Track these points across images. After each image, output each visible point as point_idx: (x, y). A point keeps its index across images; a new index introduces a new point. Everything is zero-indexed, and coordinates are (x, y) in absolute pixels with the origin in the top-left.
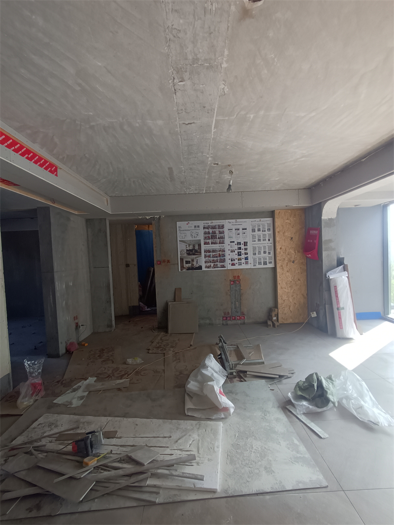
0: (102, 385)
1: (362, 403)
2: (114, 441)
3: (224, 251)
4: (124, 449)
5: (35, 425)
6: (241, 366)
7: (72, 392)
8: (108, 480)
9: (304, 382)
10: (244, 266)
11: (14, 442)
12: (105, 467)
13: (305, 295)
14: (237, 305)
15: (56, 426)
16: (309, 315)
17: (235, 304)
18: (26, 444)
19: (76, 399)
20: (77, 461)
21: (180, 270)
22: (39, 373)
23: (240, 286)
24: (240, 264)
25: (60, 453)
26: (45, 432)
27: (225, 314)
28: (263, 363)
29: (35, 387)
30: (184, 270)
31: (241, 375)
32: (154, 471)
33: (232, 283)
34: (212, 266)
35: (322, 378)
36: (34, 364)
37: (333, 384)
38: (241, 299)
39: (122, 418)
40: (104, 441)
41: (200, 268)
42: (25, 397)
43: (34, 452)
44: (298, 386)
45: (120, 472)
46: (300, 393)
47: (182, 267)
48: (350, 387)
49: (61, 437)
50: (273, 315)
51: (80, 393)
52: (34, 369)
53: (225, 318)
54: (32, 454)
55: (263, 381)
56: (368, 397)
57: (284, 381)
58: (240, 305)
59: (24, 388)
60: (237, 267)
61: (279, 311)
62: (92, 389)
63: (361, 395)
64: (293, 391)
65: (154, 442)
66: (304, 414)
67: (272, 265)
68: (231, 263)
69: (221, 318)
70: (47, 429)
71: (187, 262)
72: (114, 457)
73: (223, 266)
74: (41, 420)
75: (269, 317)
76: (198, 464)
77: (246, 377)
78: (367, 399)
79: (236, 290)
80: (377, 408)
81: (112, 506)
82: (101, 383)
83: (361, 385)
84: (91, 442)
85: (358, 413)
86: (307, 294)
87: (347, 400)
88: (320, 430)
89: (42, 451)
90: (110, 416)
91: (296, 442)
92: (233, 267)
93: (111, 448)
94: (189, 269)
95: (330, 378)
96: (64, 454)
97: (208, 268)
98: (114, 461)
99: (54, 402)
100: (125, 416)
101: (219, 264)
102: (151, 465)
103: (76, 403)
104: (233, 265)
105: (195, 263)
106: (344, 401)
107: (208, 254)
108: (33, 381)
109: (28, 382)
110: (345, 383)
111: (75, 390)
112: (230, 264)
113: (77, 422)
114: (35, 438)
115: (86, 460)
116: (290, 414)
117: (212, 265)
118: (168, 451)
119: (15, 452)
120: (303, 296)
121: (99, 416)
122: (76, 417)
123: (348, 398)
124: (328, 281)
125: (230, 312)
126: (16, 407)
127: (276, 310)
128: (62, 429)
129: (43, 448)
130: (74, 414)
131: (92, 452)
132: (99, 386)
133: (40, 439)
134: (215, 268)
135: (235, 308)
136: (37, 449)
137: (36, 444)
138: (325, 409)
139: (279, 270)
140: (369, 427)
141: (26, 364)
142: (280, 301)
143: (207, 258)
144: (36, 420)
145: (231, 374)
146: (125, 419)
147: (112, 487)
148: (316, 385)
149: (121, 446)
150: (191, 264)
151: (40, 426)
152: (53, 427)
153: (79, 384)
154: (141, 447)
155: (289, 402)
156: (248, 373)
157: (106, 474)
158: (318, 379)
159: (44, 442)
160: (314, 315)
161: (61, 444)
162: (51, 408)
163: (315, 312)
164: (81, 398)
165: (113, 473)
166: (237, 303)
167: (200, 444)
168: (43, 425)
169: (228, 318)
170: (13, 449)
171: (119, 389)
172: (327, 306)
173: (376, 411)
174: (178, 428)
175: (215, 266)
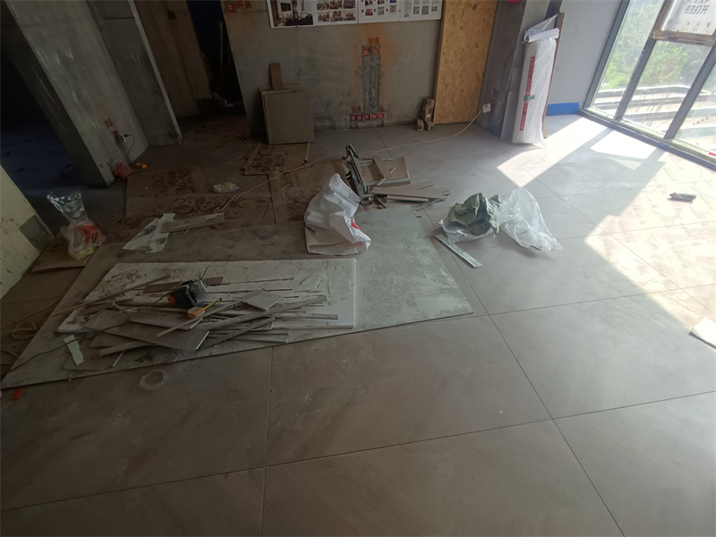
0: (186, 222)
1: (529, 227)
2: (220, 288)
4: (236, 295)
5: (107, 277)
6: (378, 188)
7: (145, 234)
8: (225, 327)
9: (463, 205)
10: (387, 17)
11: (87, 298)
12: (218, 316)
13: (481, 76)
14: (373, 95)
15: (138, 277)
16: (480, 108)
17: (370, 93)
18: (104, 299)
19: (155, 243)
20: (180, 313)
21: (272, 26)
22: (82, 212)
23: (380, 58)
24: (382, 13)
25: (155, 306)
26: (125, 285)
27: (354, 111)
28: (409, 182)
29: (86, 231)
30: (281, 26)
31: (379, 200)
32: (277, 315)
33: (366, 52)
34: (331, 15)
35: (486, 200)
36: (66, 201)
37: (498, 206)
38: (379, 84)
39: (225, 262)
40: (207, 289)
41: (309, 20)
42: (77, 245)
43: (120, 307)
44: (454, 211)
45: (238, 319)
46: (455, 220)
47: (277, 18)
48: (519, 209)
49: (149, 288)
50: (427, 109)
51: (157, 235)
52: (70, 207)
53: (353, 118)
54: (118, 310)
55: (408, 206)
56: (538, 220)
57: (435, 205)
58: (378, 94)
59: (70, 234)
60: (375, 18)
61: (437, 103)
62: (173, 229)
63: (530, 219)
64: (446, 217)
65: (271, 286)
66: (456, 243)
67: (436, 16)
68: (365, 8)
69: (348, 117)
70: (126, 281)
71: (285, 7)
72: (227, 304)
73: (351, 17)
74: (114, 271)
75: (421, 114)
76: (329, 304)
77: (385, 202)
78: (536, 222)
79: (373, 67)
80: (545, 232)
81: (235, 350)
82: (184, 221)
83: (533, 206)
84: (191, 293)
85: (520, 238)
86: (484, 74)
87: (510, 224)
88: (473, 259)
89: (131, 306)
90: (207, 260)
91: (444, 273)
92: (369, 20)
93: (220, 296)
94: (289, 22)
95: (495, 199)
96: (161, 307)
97: (324, 20)
98: (227, 309)
99: (125, 248)
100: (228, 259)
101: (344, 12)
102: (273, 310)
103: (156, 248)
104: (369, 13)
105: (298, 9)
106: (507, 226)
108: (78, 224)
109: (71, 226)
110: (513, 205)
111: (148, 232)
112: (363, 11)
113: (164, 270)
114: (114, 292)
115: (190, 311)
116: (438, 243)
117: (331, 12)
118: (292, 294)
119: (94, 309)
120: (477, 75)
121: (193, 261)
122: (163, 264)
123: (512, 222)
124: (525, 45)
125: (362, 106)
126: (70, 258)
127: (433, 101)
128: (147, 280)
129: (130, 303)
130: (158, 261)
131: (196, 302)
132: (182, 224)
133: (123, 293)
134: (336, 20)
135: (370, 100)
136: (122, 303)
137: (118, 299)
138: (482, 236)
139: (446, 26)
140: (529, 252)
141: (53, 202)
142: (440, 86)
144: (107, 271)
145: (366, 199)
146: (229, 263)
147: (231, 334)
148: (477, 209)
149: (232, 293)
150: (290, 13)
151: (115, 279)
152: (134, 278)
153: (152, 224)
154: (257, 293)
155: (440, 231)
156: (388, 197)
157: (220, 322)
158: (481, 201)
159: (128, 296)
160: (487, 109)
161: (152, 296)
162: (122, 255)
163: (489, 105)
164: (162, 241)
165: (228, 321)
166: (373, 90)
167: (330, 284)
168: (120, 277)
169: (359, 118)
170: (89, 306)
171: (212, 227)
172: (510, 93)
173: (542, 234)
174: (300, 269)
175: (337, 17)
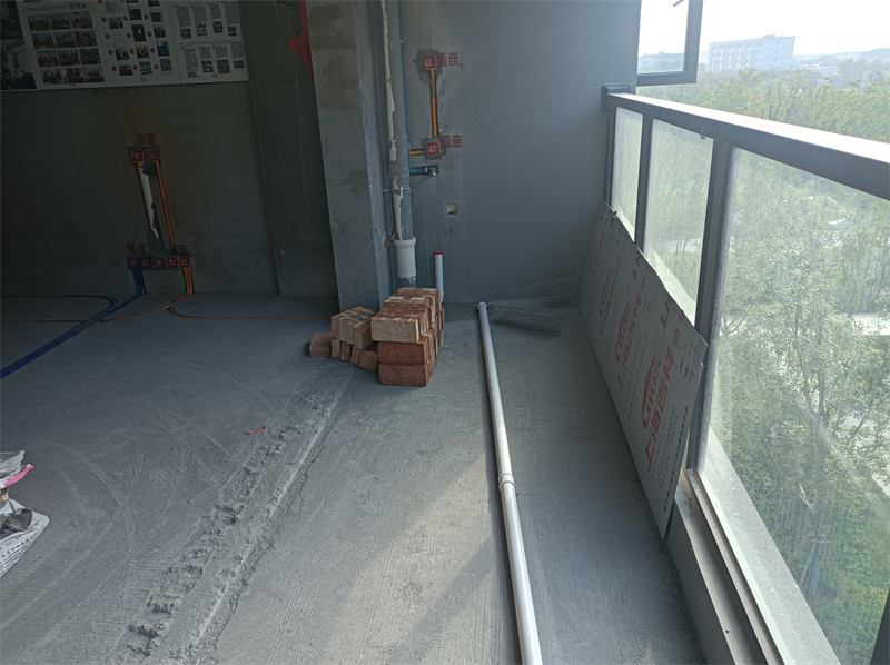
3: (88, 24)
24: (147, 70)
34: (63, 74)
60: (134, 80)
67: (242, 75)
68: (118, 64)
92: (126, 81)
97: (54, 82)
101: (85, 69)
105: (11, 65)
107: (42, 33)
134: (74, 81)
143: (42, 49)
175: (74, 77)
